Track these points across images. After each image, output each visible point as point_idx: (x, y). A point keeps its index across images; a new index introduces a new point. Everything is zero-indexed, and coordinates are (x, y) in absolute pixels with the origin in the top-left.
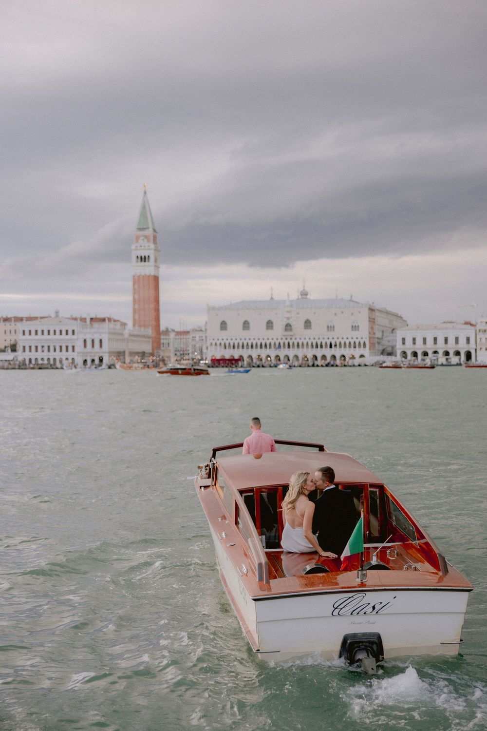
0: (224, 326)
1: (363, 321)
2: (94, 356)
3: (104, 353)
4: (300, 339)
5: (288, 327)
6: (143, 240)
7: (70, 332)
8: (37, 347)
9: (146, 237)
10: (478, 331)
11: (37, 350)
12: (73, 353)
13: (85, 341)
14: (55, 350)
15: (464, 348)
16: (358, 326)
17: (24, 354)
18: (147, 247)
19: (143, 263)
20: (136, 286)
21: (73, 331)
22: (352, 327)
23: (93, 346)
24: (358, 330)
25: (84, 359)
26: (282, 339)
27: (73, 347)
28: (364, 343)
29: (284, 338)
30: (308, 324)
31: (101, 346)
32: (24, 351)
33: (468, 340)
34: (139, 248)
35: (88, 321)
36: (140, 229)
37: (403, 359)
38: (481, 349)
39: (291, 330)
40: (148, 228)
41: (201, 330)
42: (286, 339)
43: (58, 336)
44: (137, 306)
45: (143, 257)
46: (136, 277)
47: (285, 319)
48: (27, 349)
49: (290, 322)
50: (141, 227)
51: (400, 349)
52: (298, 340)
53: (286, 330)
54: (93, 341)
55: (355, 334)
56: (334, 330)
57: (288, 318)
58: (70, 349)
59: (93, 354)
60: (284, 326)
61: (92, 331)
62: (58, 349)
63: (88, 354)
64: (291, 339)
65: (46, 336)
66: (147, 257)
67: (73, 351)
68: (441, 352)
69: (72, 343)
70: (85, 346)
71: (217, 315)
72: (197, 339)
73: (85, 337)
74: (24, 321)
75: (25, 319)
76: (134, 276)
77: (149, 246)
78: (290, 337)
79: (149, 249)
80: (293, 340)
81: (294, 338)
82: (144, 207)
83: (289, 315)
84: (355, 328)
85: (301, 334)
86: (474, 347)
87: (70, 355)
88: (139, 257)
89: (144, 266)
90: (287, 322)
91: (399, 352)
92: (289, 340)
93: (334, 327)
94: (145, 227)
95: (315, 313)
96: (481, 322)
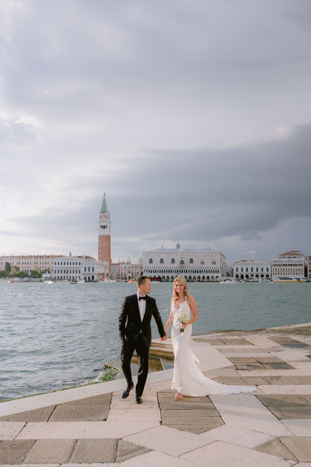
0: (151, 261)
1: (218, 259)
2: (90, 275)
3: (95, 274)
4: (188, 268)
5: (182, 262)
6: (104, 218)
7: (78, 264)
8: (61, 271)
9: (105, 216)
10: (272, 265)
11: (61, 273)
12: (80, 274)
13: (85, 268)
14: (70, 273)
15: (265, 273)
16: (215, 262)
17: (55, 274)
18: (106, 221)
19: (104, 229)
20: (100, 241)
21: (80, 263)
22: (213, 262)
23: (89, 271)
24: (215, 264)
25: (85, 277)
26: (179, 268)
27: (80, 271)
28: (218, 271)
29: (180, 268)
30: (191, 261)
31: (93, 271)
32: (55, 273)
33: (267, 269)
34: (102, 221)
35: (84, 258)
36: (102, 212)
37: (237, 278)
38: (274, 274)
39: (183, 264)
40: (106, 212)
41: (125, 263)
42: (181, 268)
43: (72, 265)
44: (100, 251)
45: (104, 226)
46: (100, 236)
47: (180, 259)
48: (57, 272)
49: (183, 259)
50: (103, 211)
51: (236, 274)
52: (187, 269)
53: (181, 264)
54: (89, 268)
55: (214, 266)
56: (204, 264)
57: (182, 258)
58: (78, 272)
59: (89, 275)
60: (180, 262)
61: (89, 263)
62: (72, 272)
63: (87, 275)
64: (183, 268)
65: (66, 265)
66: (105, 226)
67: (80, 273)
68: (255, 275)
69: (79, 269)
70: (85, 271)
71: (148, 256)
72: (123, 267)
73: (85, 266)
74: (50, 258)
75: (50, 257)
76: (99, 236)
77: (107, 221)
78: (183, 267)
79: (107, 222)
80: (184, 269)
81: (185, 267)
82: (104, 201)
83: (182, 256)
84: (214, 263)
85: (188, 266)
86: (270, 273)
87: (78, 275)
88: (102, 226)
89: (104, 230)
90: (182, 259)
91: (235, 275)
92: (182, 268)
93: (204, 262)
94: (105, 211)
95: (195, 256)
96: (274, 261)
